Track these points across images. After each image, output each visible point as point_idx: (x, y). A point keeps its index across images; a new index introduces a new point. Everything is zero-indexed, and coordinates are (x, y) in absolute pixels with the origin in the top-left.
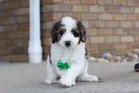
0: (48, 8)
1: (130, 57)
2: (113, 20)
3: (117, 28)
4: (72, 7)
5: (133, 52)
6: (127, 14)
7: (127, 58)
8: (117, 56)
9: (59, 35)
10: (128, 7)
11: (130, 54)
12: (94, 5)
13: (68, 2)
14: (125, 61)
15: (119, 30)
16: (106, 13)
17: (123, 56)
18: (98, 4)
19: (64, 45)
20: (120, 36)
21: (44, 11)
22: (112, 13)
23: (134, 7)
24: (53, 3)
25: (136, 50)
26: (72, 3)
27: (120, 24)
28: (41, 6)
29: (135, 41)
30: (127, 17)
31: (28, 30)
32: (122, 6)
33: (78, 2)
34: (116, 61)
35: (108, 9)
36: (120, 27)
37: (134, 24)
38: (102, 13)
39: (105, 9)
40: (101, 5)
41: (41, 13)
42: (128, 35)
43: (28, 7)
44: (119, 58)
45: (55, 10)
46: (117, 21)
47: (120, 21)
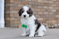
0: (8, 5)
2: (35, 11)
4: (18, 5)
12: (27, 4)
13: (16, 3)
20: (37, 17)
21: (6, 6)
22: (34, 8)
24: (10, 3)
26: (18, 3)
28: (5, 4)
29: (43, 20)
30: (41, 10)
32: (38, 5)
33: (21, 3)
35: (33, 6)
36: (38, 14)
37: (43, 13)
39: (32, 6)
40: (30, 5)
41: (5, 7)
42: (41, 17)
46: (36, 11)
47: (38, 11)
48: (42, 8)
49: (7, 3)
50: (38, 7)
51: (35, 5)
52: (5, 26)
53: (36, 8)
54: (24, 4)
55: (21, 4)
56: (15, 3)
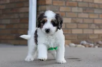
1: (100, 45)
2: (89, 18)
3: (91, 24)
4: (59, 8)
6: (99, 14)
7: (98, 45)
8: (91, 43)
11: (100, 42)
12: (75, 7)
14: (97, 47)
15: (93, 25)
16: (83, 12)
17: (95, 44)
18: (78, 6)
19: (45, 32)
20: (93, 29)
21: (39, 10)
22: (88, 13)
24: (45, 5)
26: (60, 5)
28: (38, 6)
30: (99, 16)
31: (28, 23)
32: (95, 8)
33: (64, 4)
34: (90, 47)
35: (85, 10)
36: (93, 23)
38: (80, 13)
39: (83, 10)
40: (81, 7)
41: (37, 12)
43: (28, 7)
44: (92, 45)
46: (91, 18)
47: (94, 19)
49: (41, 5)
50: (95, 12)
51: (89, 7)
53: (91, 13)
54: (70, 6)
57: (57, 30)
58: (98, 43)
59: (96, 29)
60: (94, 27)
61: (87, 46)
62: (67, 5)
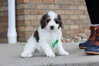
0: (20, 6)
1: (76, 39)
2: (65, 14)
3: (67, 19)
4: (37, 6)
5: (78, 36)
6: (74, 10)
7: (74, 40)
8: (68, 38)
9: (46, 23)
10: (75, 5)
11: (76, 37)
12: (51, 4)
13: (34, 3)
14: (73, 41)
15: (69, 21)
16: (60, 9)
17: (72, 39)
18: (54, 3)
20: (70, 25)
21: (18, 8)
22: (64, 10)
23: (78, 5)
24: (24, 3)
25: (80, 34)
27: (69, 17)
28: (16, 5)
30: (74, 12)
31: (7, 21)
32: (70, 5)
36: (69, 19)
37: (79, 17)
38: (57, 10)
40: (56, 4)
41: (16, 10)
42: (75, 24)
43: (7, 5)
44: (69, 40)
45: (25, 8)
46: (67, 15)
48: (77, 10)
50: (71, 8)
51: (64, 4)
52: (18, 40)
53: (67, 10)
54: (47, 4)
55: (43, 4)
56: (32, 3)
57: (59, 28)
58: (74, 38)
59: (72, 24)
60: (70, 23)
61: (64, 41)
62: (44, 2)
